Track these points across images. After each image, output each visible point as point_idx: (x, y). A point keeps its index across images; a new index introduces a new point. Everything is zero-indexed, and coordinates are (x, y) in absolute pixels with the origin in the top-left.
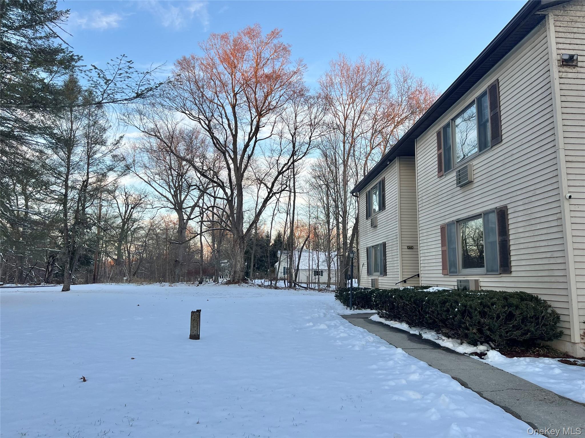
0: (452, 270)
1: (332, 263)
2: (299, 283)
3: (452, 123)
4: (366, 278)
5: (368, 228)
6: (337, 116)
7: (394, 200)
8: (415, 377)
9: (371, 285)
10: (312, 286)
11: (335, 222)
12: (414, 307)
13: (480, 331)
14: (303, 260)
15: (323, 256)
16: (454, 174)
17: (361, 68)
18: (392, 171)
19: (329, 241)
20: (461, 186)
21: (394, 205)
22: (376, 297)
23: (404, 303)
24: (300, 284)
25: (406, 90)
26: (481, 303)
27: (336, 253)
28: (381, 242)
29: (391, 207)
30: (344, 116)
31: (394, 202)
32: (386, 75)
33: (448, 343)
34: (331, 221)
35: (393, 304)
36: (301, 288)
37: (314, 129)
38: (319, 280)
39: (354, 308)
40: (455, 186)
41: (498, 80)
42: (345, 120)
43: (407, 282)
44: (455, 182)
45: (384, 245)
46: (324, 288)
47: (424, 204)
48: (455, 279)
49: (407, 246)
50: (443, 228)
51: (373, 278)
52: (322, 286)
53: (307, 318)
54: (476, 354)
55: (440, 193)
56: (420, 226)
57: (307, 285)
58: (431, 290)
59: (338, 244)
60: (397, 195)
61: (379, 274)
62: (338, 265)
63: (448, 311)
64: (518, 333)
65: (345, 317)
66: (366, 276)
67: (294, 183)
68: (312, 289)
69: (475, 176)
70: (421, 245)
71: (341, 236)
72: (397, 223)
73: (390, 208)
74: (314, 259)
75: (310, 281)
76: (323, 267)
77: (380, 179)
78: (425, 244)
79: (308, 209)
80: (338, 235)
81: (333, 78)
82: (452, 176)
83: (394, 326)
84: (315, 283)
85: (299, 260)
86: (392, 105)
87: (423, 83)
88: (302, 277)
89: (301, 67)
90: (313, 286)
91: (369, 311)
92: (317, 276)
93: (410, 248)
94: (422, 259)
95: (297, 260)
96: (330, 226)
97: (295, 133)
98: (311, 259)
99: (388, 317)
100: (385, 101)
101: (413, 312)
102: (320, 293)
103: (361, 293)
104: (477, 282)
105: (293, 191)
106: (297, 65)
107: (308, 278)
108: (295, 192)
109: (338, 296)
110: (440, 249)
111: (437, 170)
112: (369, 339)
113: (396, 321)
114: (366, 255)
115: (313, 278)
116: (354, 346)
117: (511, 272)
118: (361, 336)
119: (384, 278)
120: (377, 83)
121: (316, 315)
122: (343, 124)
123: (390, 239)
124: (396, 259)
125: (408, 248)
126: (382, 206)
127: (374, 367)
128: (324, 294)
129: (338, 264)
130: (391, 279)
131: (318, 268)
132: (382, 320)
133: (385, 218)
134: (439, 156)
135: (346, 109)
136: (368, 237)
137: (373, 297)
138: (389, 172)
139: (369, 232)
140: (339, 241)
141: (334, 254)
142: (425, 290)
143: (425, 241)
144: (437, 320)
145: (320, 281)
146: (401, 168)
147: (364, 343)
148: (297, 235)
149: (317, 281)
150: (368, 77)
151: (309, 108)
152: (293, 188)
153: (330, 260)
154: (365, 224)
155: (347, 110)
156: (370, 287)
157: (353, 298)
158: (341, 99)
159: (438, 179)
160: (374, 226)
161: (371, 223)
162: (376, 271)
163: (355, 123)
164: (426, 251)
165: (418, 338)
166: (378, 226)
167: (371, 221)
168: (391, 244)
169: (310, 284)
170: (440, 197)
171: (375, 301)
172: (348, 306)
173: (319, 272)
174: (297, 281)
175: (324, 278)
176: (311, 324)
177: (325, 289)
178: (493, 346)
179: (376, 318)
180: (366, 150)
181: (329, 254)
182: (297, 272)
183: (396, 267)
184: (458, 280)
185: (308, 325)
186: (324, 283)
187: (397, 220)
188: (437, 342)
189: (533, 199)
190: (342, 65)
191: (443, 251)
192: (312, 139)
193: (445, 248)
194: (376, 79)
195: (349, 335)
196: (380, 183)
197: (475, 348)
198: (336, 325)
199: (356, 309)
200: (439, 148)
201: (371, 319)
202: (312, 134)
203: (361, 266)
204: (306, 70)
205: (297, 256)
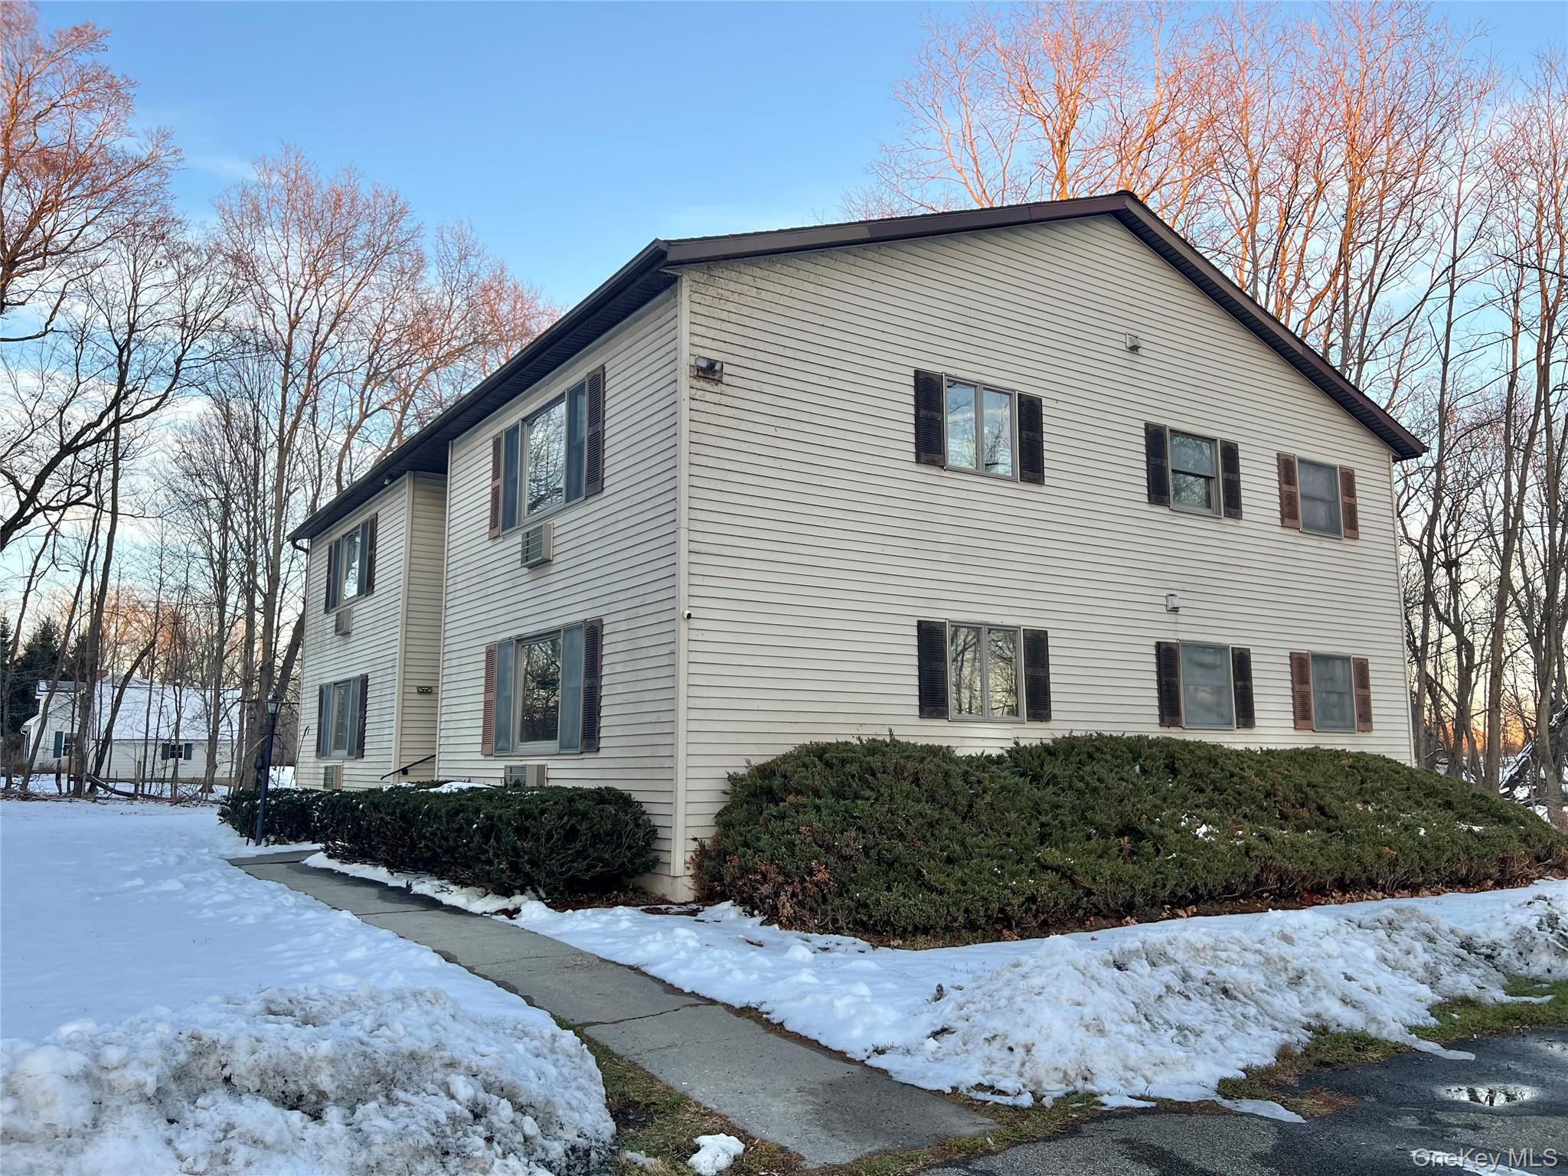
0: (500, 745)
1: (225, 721)
2: (108, 780)
3: (523, 426)
4: (310, 765)
5: (328, 636)
6: (269, 311)
7: (394, 573)
8: (358, 954)
9: (322, 782)
10: (153, 789)
11: (243, 603)
12: (400, 827)
13: (514, 867)
14: (125, 714)
15: (194, 702)
16: (518, 539)
17: (345, 200)
18: (396, 503)
19: (220, 660)
20: (530, 567)
21: (394, 586)
22: (323, 810)
23: (382, 819)
24: (111, 785)
25: (463, 282)
26: (522, 812)
27: (239, 693)
28: (357, 674)
29: (387, 589)
30: (289, 315)
31: (394, 579)
32: (415, 233)
33: (458, 897)
34: (232, 599)
35: (359, 824)
36: (114, 796)
37: (193, 339)
38: (175, 772)
39: (268, 841)
40: (518, 564)
41: (603, 367)
42: (292, 327)
43: (410, 773)
44: (519, 556)
45: (364, 680)
46: (191, 793)
47: (458, 594)
48: (501, 764)
49: (418, 688)
50: (490, 653)
51: (330, 763)
52: (183, 789)
53: (128, 869)
54: (505, 912)
55: (491, 575)
56: (447, 642)
57: (137, 786)
58: (445, 789)
59: (248, 667)
60: (402, 563)
61: (345, 752)
62: (241, 729)
63: (460, 830)
64: (581, 865)
65: (237, 863)
66: (313, 759)
67: (115, 480)
68: (150, 797)
69: (557, 550)
70: (446, 687)
71: (258, 646)
72: (397, 629)
73: (384, 590)
74: (164, 710)
75: (148, 776)
76: (194, 732)
77: (366, 516)
78: (453, 686)
79: (156, 561)
80: (250, 641)
81: (264, 206)
82: (514, 542)
83: (357, 875)
84: (163, 781)
85: (114, 712)
86: (426, 311)
87: (508, 274)
88: (121, 763)
89: (164, 153)
90: (155, 789)
91: (307, 846)
92: (171, 762)
93: (426, 691)
94: (444, 718)
95: (107, 711)
96: (227, 615)
97: (128, 342)
98: (154, 709)
99: (348, 857)
100: (406, 297)
101: (399, 839)
102: (178, 808)
103: (291, 802)
104: (541, 769)
105: (108, 506)
106: (150, 145)
107: (141, 765)
108: (114, 513)
109: (229, 813)
110: (482, 698)
111: (488, 521)
112: (284, 901)
113: (365, 863)
114: (317, 704)
115: (159, 765)
116: (242, 916)
117: (598, 750)
118: (266, 898)
119: (358, 764)
120: (387, 248)
121: (156, 860)
122: (286, 338)
123: (379, 667)
124: (387, 718)
125: (419, 693)
126: (367, 585)
127: (281, 947)
128: (191, 809)
129: (241, 723)
130: (374, 765)
131: (177, 734)
132: (335, 865)
133: (372, 614)
134: (495, 492)
135: (296, 297)
136: (327, 658)
137: (316, 809)
138: (389, 501)
139: (328, 647)
140: (251, 659)
141: (233, 693)
142: (432, 790)
143: (454, 678)
144: (439, 850)
145: (180, 775)
146: (417, 500)
147: (269, 909)
148: (113, 631)
149: (169, 774)
150: (364, 229)
151: (181, 278)
152: (110, 494)
153: (217, 713)
154: (323, 624)
155: (300, 303)
156: (321, 788)
157: (266, 813)
158: (283, 268)
159: (489, 544)
160: (343, 630)
161: (337, 625)
162: (339, 745)
163: (320, 338)
164: (454, 701)
165: (404, 895)
166: (354, 633)
167: (337, 620)
168: (379, 680)
169: (147, 785)
170: (490, 583)
171: (320, 820)
172: (251, 835)
173: (180, 747)
174: (103, 774)
175: (194, 767)
176: (139, 882)
177: (191, 798)
178: (544, 895)
179: (319, 860)
180: (349, 412)
181: (218, 695)
182: (104, 747)
183: (386, 738)
184: (506, 767)
185: (129, 884)
186: (193, 781)
187: (398, 623)
188: (438, 897)
189: (641, 611)
190: (293, 176)
191: (487, 703)
192: (184, 364)
193: (492, 696)
194: (385, 238)
195: (238, 897)
196: (364, 525)
197: (507, 900)
198: (207, 881)
199: (274, 843)
200: (495, 477)
201: (306, 865)
202: (184, 352)
203: (302, 733)
204: (180, 165)
205: (107, 700)
